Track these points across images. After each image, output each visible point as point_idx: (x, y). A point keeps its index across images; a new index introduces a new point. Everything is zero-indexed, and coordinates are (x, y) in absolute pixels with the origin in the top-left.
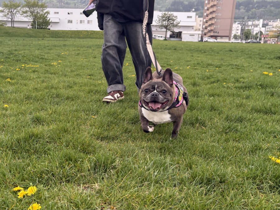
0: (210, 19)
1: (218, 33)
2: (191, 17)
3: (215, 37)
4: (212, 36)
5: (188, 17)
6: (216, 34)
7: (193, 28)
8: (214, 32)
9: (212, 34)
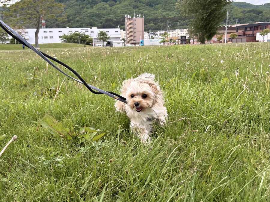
0: (130, 32)
1: (136, 41)
2: (117, 32)
3: (135, 44)
4: (132, 44)
5: (116, 32)
6: (135, 42)
7: (119, 39)
8: (133, 41)
9: (132, 42)
